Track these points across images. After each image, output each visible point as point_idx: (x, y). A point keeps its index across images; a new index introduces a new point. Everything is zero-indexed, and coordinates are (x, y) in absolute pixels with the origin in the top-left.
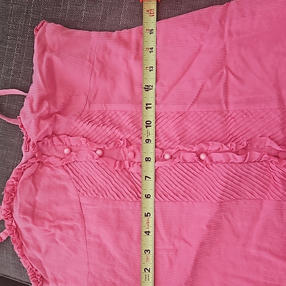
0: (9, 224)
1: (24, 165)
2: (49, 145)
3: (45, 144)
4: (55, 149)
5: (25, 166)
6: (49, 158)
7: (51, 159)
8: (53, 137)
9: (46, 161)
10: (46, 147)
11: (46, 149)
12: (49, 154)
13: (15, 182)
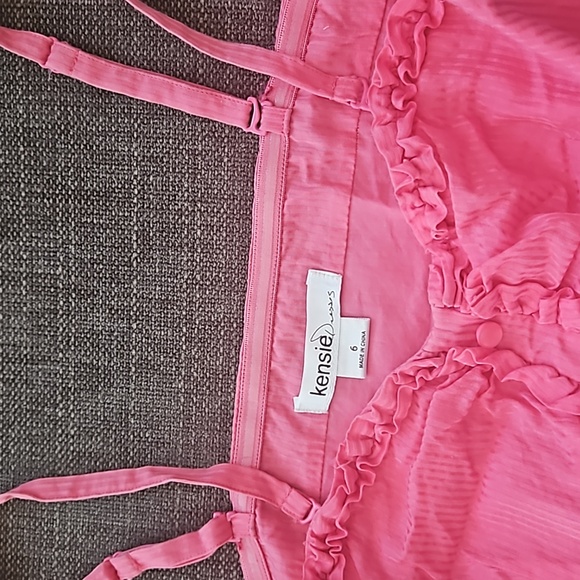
0: (318, 569)
1: (429, 363)
2: (541, 321)
3: (527, 312)
4: (561, 341)
5: (431, 369)
6: (527, 371)
7: (531, 378)
8: (563, 296)
9: (513, 376)
10: (528, 322)
11: (526, 332)
12: (530, 356)
13: (379, 430)
